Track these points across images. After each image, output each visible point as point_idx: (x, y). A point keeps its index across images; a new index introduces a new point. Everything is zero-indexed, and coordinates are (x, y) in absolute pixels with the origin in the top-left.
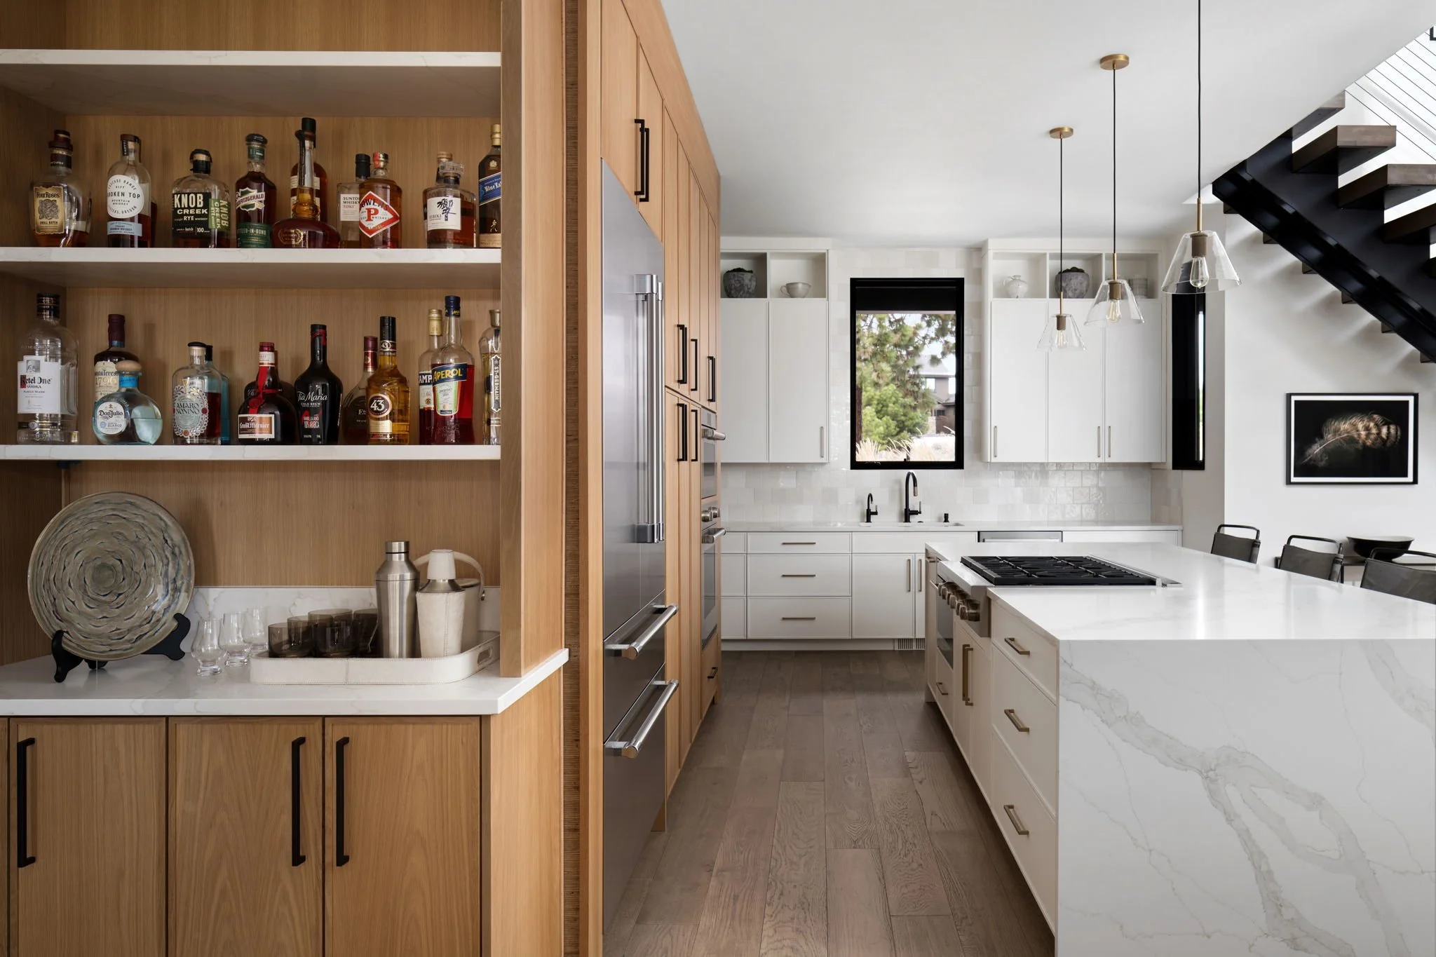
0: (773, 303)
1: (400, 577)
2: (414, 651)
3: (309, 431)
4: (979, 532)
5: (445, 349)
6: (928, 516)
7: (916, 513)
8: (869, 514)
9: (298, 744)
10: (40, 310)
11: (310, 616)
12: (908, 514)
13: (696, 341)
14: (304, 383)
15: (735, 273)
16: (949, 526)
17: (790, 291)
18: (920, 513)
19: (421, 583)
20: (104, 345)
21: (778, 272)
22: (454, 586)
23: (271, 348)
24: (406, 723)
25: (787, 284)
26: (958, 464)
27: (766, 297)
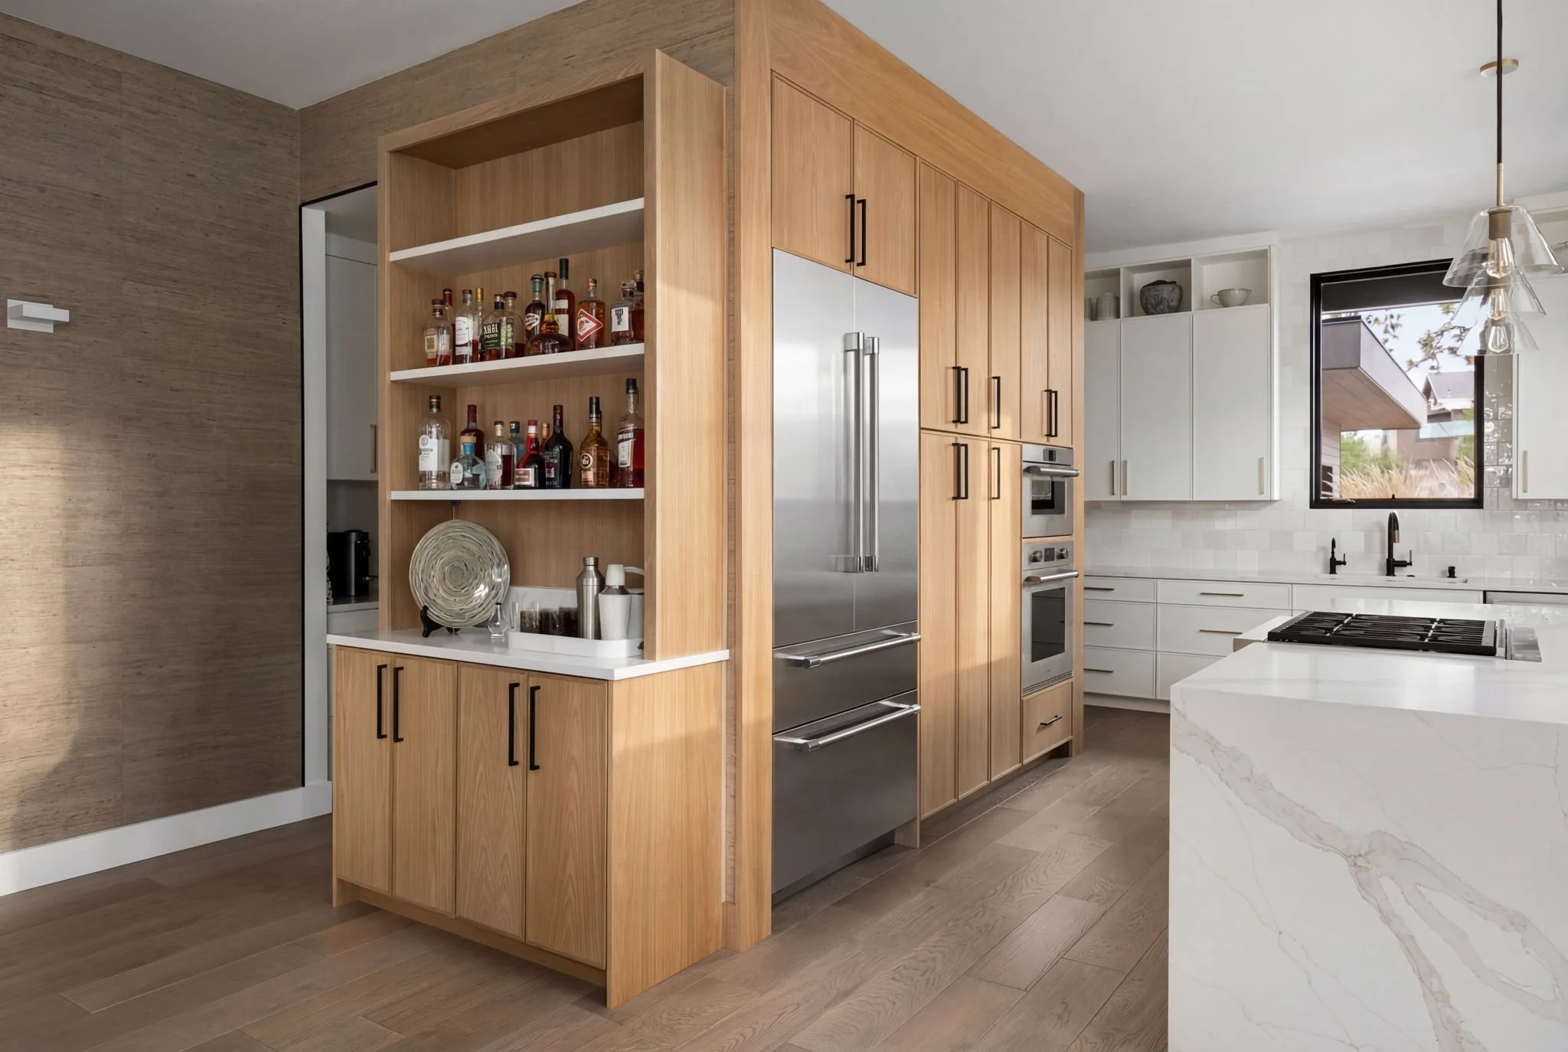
0: (1200, 318)
1: (592, 583)
2: (598, 635)
3: (550, 479)
4: (1485, 592)
5: (626, 418)
6: (1424, 569)
7: (1403, 564)
8: (1334, 565)
9: (513, 687)
10: (431, 407)
11: (561, 609)
12: (1392, 566)
13: (998, 378)
14: (548, 446)
15: (1151, 287)
16: (1456, 583)
17: (1223, 300)
18: (1410, 564)
19: (602, 586)
20: (464, 426)
21: (1205, 280)
22: (622, 591)
23: (535, 423)
24: (568, 681)
25: (1219, 292)
26: (1477, 503)
27: (1190, 310)
